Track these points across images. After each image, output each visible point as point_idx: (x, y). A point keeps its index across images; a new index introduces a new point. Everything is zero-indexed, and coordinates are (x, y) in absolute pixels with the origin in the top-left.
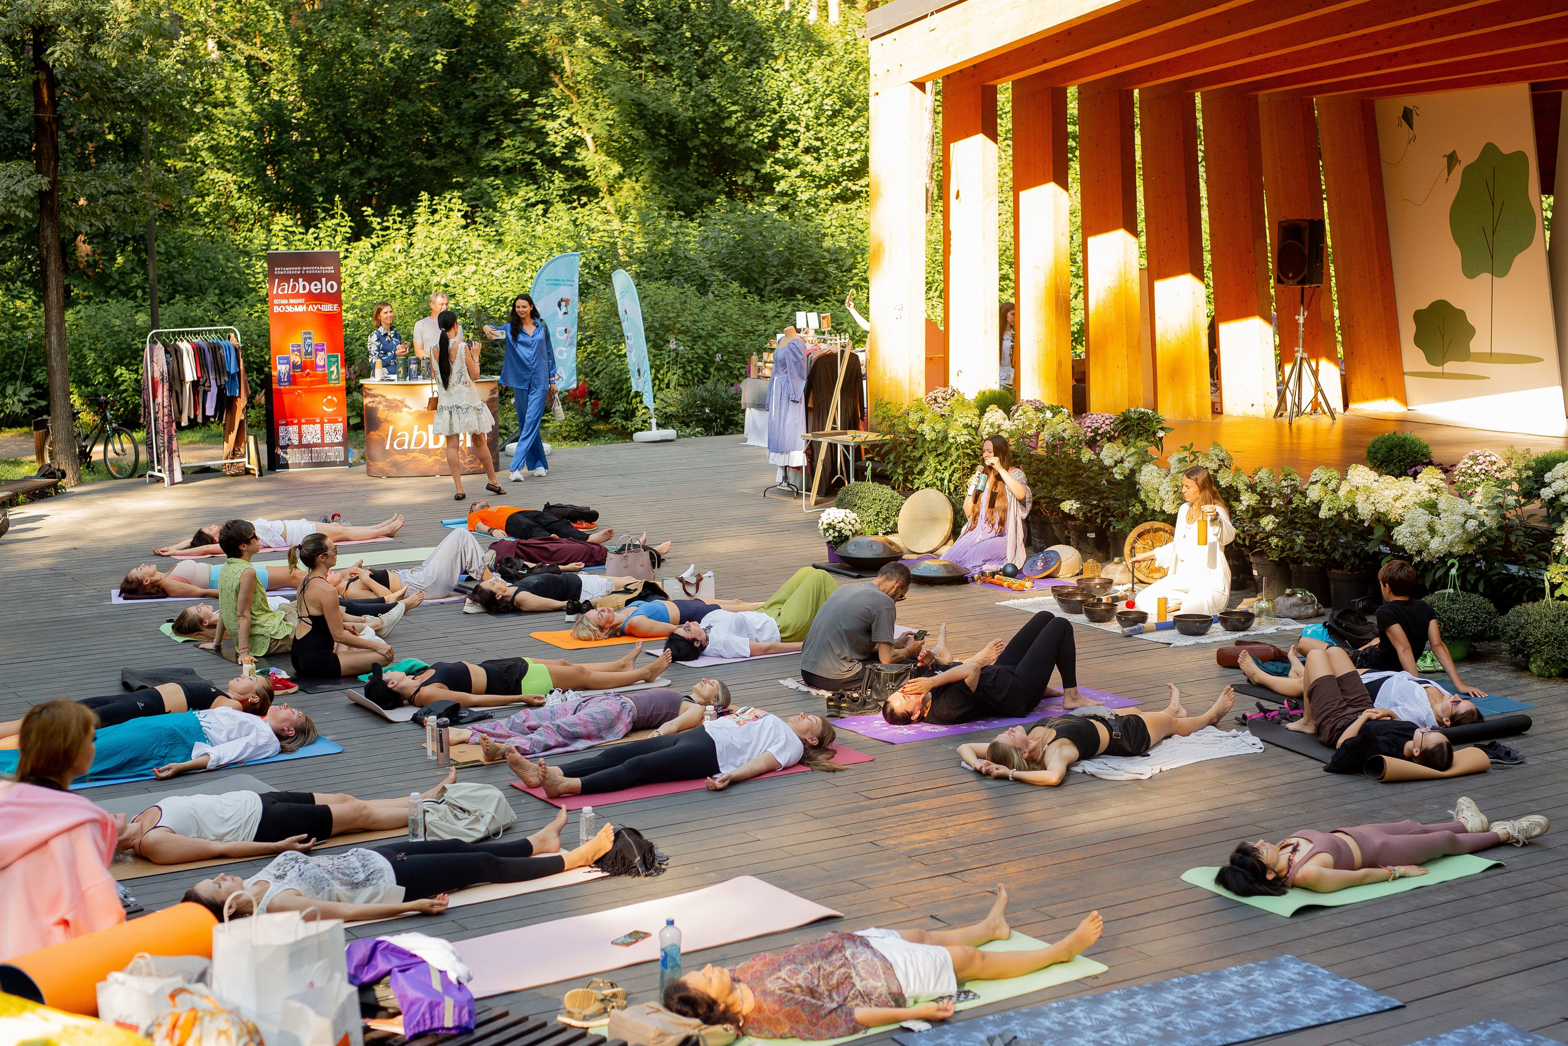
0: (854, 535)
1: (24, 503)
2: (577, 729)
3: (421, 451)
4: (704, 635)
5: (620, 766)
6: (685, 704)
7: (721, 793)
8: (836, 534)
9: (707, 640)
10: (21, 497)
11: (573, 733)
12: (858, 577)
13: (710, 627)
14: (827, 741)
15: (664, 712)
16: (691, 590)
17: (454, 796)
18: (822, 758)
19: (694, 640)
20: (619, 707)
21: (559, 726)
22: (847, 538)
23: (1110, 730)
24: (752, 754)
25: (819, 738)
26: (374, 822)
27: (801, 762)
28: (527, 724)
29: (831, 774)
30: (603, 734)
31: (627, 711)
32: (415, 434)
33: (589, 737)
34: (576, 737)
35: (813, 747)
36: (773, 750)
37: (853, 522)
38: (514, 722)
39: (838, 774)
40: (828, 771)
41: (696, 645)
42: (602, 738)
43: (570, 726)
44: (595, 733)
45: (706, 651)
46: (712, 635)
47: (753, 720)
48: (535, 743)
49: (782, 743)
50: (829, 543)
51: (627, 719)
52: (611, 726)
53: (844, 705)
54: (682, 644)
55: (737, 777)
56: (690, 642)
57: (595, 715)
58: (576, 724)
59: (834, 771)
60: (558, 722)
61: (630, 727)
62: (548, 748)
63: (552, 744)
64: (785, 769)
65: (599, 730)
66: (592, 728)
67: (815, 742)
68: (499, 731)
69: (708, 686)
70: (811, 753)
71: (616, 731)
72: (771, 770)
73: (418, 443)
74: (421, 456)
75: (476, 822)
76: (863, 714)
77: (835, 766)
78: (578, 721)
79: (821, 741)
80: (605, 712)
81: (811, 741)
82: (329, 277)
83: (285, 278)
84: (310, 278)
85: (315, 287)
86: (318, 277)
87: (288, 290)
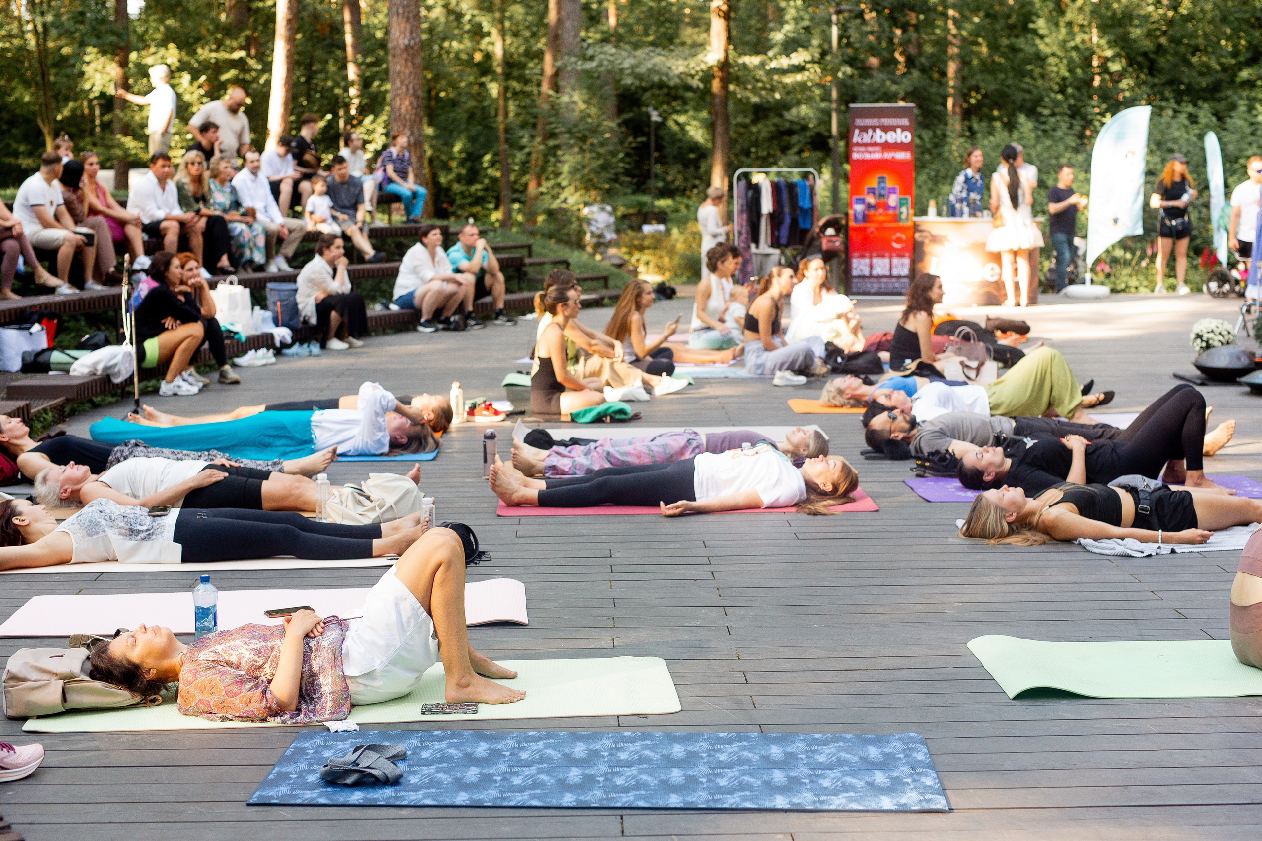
0: (1222, 345)
2: (629, 459)
7: (666, 520)
11: (623, 462)
13: (917, 398)
16: (971, 374)
17: (370, 484)
21: (608, 453)
22: (1213, 348)
23: (1137, 501)
24: (739, 489)
25: (833, 484)
26: (305, 503)
29: (810, 517)
31: (691, 448)
35: (824, 494)
36: (759, 487)
37: (1224, 332)
40: (810, 514)
43: (622, 454)
48: (577, 465)
49: (772, 481)
53: (927, 464)
55: (699, 507)
57: (653, 448)
58: (628, 454)
59: (816, 514)
60: (611, 450)
64: (766, 508)
67: (829, 488)
69: (800, 434)
72: (752, 507)
75: (373, 509)
76: (951, 476)
77: (823, 510)
78: (632, 451)
79: (835, 487)
80: (665, 446)
81: (822, 487)
82: (904, 128)
83: (864, 129)
84: (886, 129)
85: (890, 137)
86: (893, 128)
87: (867, 139)
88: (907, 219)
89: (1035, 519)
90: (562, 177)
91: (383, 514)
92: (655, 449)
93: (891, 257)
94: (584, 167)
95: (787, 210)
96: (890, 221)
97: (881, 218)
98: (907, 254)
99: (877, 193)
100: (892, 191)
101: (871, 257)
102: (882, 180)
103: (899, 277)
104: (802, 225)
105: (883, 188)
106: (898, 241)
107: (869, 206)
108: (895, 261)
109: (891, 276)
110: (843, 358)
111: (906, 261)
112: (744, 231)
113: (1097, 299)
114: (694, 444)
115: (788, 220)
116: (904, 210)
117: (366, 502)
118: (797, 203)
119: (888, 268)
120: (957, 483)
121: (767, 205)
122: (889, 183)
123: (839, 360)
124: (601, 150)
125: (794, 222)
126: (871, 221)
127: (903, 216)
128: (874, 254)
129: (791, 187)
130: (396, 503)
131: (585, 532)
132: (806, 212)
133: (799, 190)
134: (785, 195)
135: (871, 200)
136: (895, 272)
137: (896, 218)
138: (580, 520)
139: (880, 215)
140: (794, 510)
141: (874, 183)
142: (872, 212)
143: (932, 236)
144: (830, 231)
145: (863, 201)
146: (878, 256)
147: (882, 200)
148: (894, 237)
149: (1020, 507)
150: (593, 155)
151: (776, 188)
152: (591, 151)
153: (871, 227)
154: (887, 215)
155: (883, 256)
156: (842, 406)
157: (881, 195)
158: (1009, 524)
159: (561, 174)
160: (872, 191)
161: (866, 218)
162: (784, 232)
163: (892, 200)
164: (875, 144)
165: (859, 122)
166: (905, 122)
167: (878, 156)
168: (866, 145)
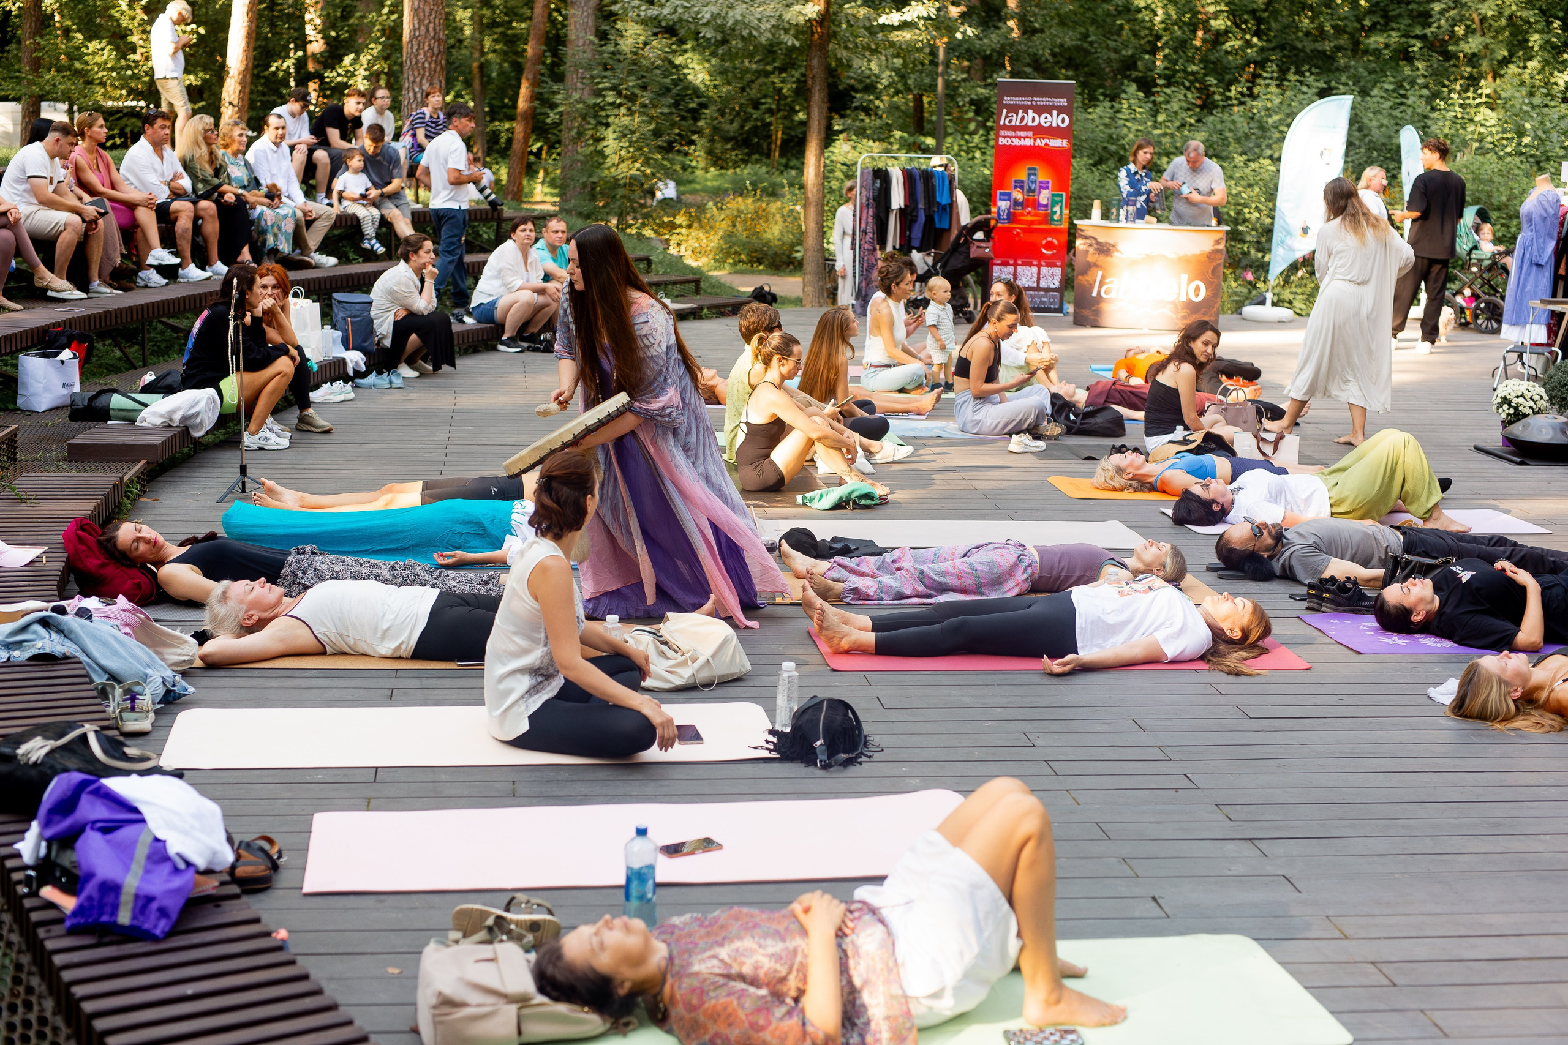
0: (1535, 413)
1: (707, 318)
2: (947, 580)
4: (1229, 496)
5: (938, 626)
6: (1109, 570)
7: (1054, 680)
8: (1512, 411)
9: (1233, 503)
10: (705, 311)
11: (940, 583)
12: (1521, 463)
13: (1239, 489)
14: (1253, 637)
15: (1077, 575)
16: (1268, 449)
17: (672, 629)
18: (1235, 658)
19: (1213, 501)
20: (1013, 559)
21: (922, 572)
22: (1525, 416)
24: (1131, 636)
25: (1243, 630)
27: (1202, 658)
28: (897, 565)
29: (1232, 678)
30: (983, 590)
31: (1023, 565)
33: (964, 591)
34: (944, 589)
35: (1231, 642)
36: (1160, 636)
37: (1536, 398)
38: (883, 561)
39: (1243, 679)
40: (1229, 673)
41: (1215, 508)
42: (982, 594)
43: (939, 574)
44: (971, 588)
45: (1229, 518)
46: (1239, 498)
47: (1145, 592)
48: (883, 589)
49: (1177, 627)
50: (1503, 422)
51: (1020, 576)
52: (997, 581)
53: (1326, 595)
54: (1194, 506)
55: (1091, 663)
56: (1207, 504)
57: (977, 566)
58: (946, 573)
59: (1238, 674)
60: (924, 568)
61: (1026, 586)
62: (902, 596)
63: (908, 593)
64: (1172, 662)
65: (979, 586)
66: (969, 582)
67: (1237, 635)
68: (863, 568)
69: (1154, 550)
70: (1222, 647)
71: (1005, 589)
72: (1152, 661)
75: (684, 664)
76: (1354, 612)
77: (1243, 668)
78: (951, 570)
79: (1245, 634)
80: (991, 564)
81: (1228, 632)
82: (1061, 110)
83: (1014, 109)
84: (1039, 110)
85: (1045, 120)
86: (1048, 110)
87: (1016, 121)
88: (1060, 220)
89: (1544, 695)
90: (605, 143)
91: (699, 670)
92: (980, 567)
93: (1039, 266)
94: (633, 132)
95: (921, 205)
96: (1040, 223)
97: (1029, 218)
98: (1059, 264)
99: (1026, 187)
100: (1043, 186)
101: (1015, 265)
102: (1033, 171)
103: (1048, 290)
104: (937, 225)
105: (1034, 182)
106: (1049, 246)
107: (1016, 203)
108: (1044, 270)
109: (1038, 289)
110: (1076, 415)
111: (1058, 271)
112: (869, 229)
113: (1281, 323)
114: (1027, 561)
115: (922, 218)
116: (1057, 209)
117: (670, 653)
118: (934, 197)
119: (1035, 279)
120: (1369, 622)
121: (898, 200)
122: (1042, 176)
123: (1072, 417)
124: (653, 112)
125: (930, 220)
126: (1018, 221)
127: (1056, 217)
128: (1019, 262)
129: (928, 175)
130: (713, 656)
131: (967, 700)
132: (944, 208)
133: (936, 182)
134: (920, 187)
135: (1018, 195)
136: (1043, 284)
137: (1047, 218)
138: (946, 679)
139: (1028, 215)
140: (1202, 665)
141: (1022, 175)
142: (1019, 210)
143: (1098, 243)
144: (979, 235)
145: (1008, 197)
146: (1024, 264)
147: (1031, 196)
148: (1044, 242)
149: (1525, 678)
150: (645, 118)
151: (909, 177)
152: (642, 114)
153: (1018, 228)
154: (1036, 215)
155: (1031, 265)
156: (1122, 490)
157: (1030, 190)
158: (1514, 701)
159: (603, 139)
160: (1020, 185)
161: (1012, 217)
162: (917, 232)
163: (1044, 197)
164: (1026, 128)
165: (1008, 101)
166: (1063, 102)
167: (1028, 142)
168: (1015, 128)
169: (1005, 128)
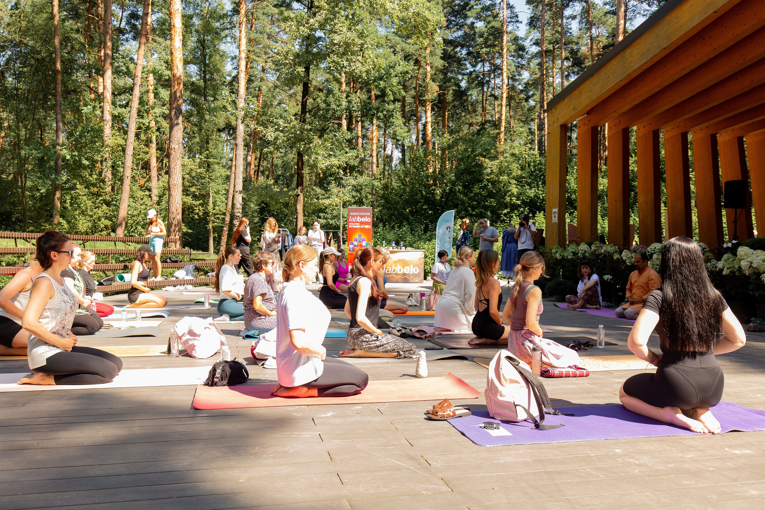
3: (395, 274)
32: (393, 268)
73: (394, 271)
74: (395, 276)
82: (368, 216)
83: (353, 216)
84: (361, 217)
85: (363, 220)
86: (364, 216)
87: (354, 220)
100: (364, 240)
102: (360, 236)
107: (355, 246)
122: (363, 237)
135: (355, 243)
141: (357, 237)
145: (353, 244)
147: (360, 243)
157: (359, 241)
160: (356, 240)
163: (364, 243)
164: (357, 222)
165: (351, 214)
166: (369, 214)
167: (358, 227)
168: (354, 222)
169: (351, 222)
